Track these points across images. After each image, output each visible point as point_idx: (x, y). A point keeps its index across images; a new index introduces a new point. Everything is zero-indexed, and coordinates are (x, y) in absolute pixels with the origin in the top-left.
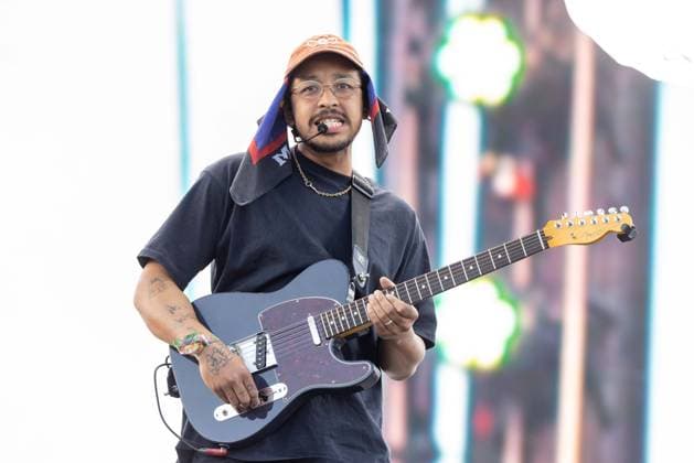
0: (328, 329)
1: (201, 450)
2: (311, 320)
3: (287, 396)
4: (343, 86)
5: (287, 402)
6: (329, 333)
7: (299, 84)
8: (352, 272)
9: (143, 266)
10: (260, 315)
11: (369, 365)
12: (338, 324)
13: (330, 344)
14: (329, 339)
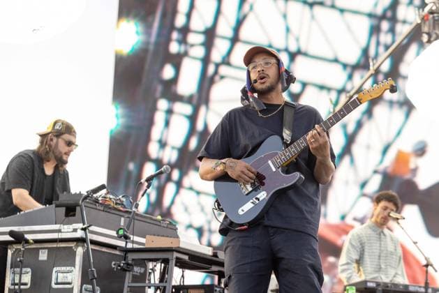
0: (277, 164)
2: (270, 162)
4: (267, 64)
5: (267, 198)
8: (282, 138)
11: (298, 173)
12: (281, 160)
13: (280, 170)
14: (279, 168)
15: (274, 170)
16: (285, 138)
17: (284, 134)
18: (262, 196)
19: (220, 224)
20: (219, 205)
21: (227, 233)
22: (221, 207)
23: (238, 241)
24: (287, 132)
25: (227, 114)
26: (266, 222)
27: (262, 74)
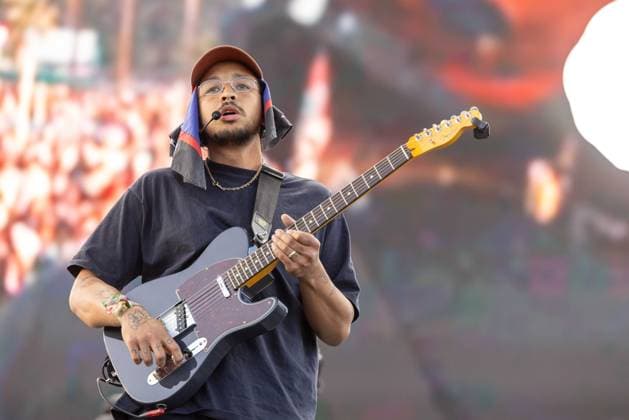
0: (234, 281)
2: (220, 280)
3: (207, 346)
4: (242, 86)
5: (208, 351)
6: (236, 284)
7: (204, 88)
8: (251, 233)
10: (177, 290)
11: (273, 299)
12: (243, 274)
13: (238, 293)
14: (236, 290)
15: (226, 293)
16: (256, 233)
17: (254, 225)
18: (199, 346)
20: (111, 370)
22: (114, 374)
24: (263, 223)
27: (230, 105)
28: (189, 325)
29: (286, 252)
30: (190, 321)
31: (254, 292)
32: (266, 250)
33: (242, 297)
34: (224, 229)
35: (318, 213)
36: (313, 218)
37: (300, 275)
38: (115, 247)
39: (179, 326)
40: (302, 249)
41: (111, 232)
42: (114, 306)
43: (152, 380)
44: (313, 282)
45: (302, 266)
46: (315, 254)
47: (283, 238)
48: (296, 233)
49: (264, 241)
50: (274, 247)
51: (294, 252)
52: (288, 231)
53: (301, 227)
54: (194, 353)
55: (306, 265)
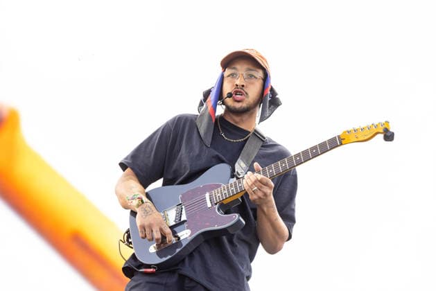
0: (216, 198)
1: (141, 270)
2: (207, 195)
3: (190, 236)
4: (251, 76)
5: (190, 239)
6: (217, 200)
7: (228, 72)
9: (124, 171)
10: (180, 196)
11: (237, 215)
12: (222, 195)
13: (217, 206)
14: (216, 204)
15: (209, 205)
16: (236, 170)
17: (237, 165)
18: (185, 235)
19: (125, 262)
20: (129, 237)
21: (133, 276)
22: (130, 240)
23: (145, 287)
24: (243, 165)
25: (175, 118)
26: (186, 270)
27: (240, 90)
28: (182, 220)
29: (251, 187)
30: (184, 218)
31: (226, 208)
32: (240, 183)
33: (218, 210)
34: (219, 163)
35: (277, 167)
36: (273, 169)
37: (258, 203)
38: (150, 157)
39: (176, 219)
40: (261, 187)
41: (150, 147)
42: (134, 201)
43: (152, 249)
44: (265, 209)
45: (260, 198)
46: (270, 192)
47: (251, 177)
48: (260, 176)
49: (241, 176)
50: (244, 182)
51: (256, 188)
52: (256, 174)
53: (265, 174)
54: (181, 238)
55: (262, 197)
